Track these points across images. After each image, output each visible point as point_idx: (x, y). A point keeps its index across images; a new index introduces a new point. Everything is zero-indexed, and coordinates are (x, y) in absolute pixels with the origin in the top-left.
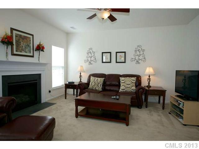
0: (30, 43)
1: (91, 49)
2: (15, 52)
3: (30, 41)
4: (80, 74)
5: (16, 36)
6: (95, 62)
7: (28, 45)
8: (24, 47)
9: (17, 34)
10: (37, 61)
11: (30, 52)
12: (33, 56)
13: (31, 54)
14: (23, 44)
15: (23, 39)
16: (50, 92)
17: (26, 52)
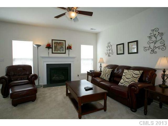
0: (63, 46)
1: (109, 43)
2: (54, 52)
3: (63, 44)
4: (101, 64)
5: (55, 43)
6: (112, 54)
7: (62, 47)
8: (59, 48)
9: (55, 42)
10: (68, 56)
11: (63, 51)
12: (65, 53)
13: (64, 52)
14: (58, 47)
15: (58, 44)
16: (78, 76)
17: (60, 51)
